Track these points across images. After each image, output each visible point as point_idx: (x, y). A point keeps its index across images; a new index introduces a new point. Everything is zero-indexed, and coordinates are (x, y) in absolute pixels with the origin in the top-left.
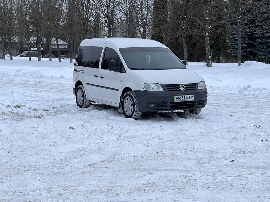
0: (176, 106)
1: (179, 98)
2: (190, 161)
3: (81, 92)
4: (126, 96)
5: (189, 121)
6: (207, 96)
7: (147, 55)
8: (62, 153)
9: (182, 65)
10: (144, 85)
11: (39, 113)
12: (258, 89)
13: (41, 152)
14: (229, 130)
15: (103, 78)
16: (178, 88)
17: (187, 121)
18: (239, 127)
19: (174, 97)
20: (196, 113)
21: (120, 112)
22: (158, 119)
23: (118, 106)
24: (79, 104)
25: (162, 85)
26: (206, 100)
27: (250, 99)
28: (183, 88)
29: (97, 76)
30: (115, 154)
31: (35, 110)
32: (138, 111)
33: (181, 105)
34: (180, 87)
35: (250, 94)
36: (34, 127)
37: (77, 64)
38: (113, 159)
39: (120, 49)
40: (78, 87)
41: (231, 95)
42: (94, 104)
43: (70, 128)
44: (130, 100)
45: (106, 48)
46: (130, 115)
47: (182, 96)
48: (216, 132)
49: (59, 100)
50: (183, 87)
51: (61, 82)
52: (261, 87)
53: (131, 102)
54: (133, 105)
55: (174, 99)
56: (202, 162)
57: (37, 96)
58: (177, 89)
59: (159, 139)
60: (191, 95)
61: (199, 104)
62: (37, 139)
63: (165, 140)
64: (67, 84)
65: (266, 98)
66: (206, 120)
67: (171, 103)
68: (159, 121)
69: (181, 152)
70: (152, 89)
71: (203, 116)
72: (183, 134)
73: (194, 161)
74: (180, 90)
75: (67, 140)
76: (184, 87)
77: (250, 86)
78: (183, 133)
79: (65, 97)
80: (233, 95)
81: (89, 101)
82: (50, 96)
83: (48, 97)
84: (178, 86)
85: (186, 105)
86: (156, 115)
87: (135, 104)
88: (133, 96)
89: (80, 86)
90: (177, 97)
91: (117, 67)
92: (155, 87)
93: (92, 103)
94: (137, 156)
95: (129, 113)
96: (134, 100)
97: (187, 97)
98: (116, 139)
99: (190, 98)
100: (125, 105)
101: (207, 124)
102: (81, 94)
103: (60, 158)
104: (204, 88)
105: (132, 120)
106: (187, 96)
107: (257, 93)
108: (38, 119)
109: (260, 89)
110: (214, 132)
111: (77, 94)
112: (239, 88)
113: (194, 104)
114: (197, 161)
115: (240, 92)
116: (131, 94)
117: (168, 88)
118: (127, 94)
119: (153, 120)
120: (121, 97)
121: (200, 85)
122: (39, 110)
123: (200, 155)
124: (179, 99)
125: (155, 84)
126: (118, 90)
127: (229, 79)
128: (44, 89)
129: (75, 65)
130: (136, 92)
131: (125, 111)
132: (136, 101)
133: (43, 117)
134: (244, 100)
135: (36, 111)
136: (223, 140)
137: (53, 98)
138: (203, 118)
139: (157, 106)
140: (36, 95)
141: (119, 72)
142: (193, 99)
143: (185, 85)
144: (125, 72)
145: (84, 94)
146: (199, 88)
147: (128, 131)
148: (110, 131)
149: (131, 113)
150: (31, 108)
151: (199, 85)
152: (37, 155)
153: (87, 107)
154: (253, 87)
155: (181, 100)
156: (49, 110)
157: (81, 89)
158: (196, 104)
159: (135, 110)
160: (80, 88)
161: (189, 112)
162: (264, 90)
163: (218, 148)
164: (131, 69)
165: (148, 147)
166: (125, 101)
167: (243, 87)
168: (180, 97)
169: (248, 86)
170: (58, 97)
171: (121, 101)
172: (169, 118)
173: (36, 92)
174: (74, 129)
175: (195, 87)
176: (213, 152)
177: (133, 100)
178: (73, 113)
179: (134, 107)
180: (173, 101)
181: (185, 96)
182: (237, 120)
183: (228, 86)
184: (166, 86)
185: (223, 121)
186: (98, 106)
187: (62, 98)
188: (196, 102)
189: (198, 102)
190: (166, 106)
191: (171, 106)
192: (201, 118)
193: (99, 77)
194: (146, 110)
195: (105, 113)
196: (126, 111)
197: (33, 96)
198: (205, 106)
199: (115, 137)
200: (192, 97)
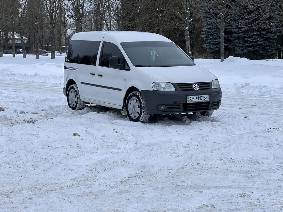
0: (189, 107)
1: (192, 98)
2: (235, 174)
3: (74, 92)
4: (131, 97)
5: (204, 124)
6: (221, 96)
7: (151, 50)
8: (80, 167)
9: (191, 61)
10: (153, 84)
11: (28, 117)
12: (257, 87)
13: (57, 165)
14: (257, 135)
15: (102, 76)
16: (191, 87)
17: (202, 124)
18: (264, 131)
19: (187, 97)
20: (208, 115)
21: (123, 115)
22: (167, 122)
23: (121, 108)
24: (71, 105)
25: (174, 85)
26: (220, 100)
27: (252, 98)
28: (196, 88)
29: (94, 74)
30: (144, 167)
31: (22, 113)
32: (146, 114)
33: (195, 107)
34: (194, 86)
35: (249, 92)
36: (33, 135)
37: (68, 60)
38: (145, 174)
39: (121, 44)
40: (70, 87)
41: (229, 94)
42: (88, 105)
43: (75, 134)
44: (137, 101)
45: (104, 43)
46: (136, 118)
47: (196, 96)
48: (243, 137)
49: (43, 101)
50: (196, 86)
51: (35, 80)
52: (261, 85)
53: (137, 104)
54: (140, 106)
55: (187, 100)
56: (249, 175)
57: (17, 97)
58: (191, 89)
59: (185, 147)
60: (205, 96)
61: (213, 105)
62: (43, 149)
63: (191, 148)
64: (43, 83)
65: (267, 97)
66: (223, 123)
67: (183, 104)
68: (169, 124)
69: (220, 163)
70: (163, 88)
71: (219, 118)
72: (206, 140)
73: (241, 174)
74: (193, 90)
75: (78, 150)
76: (198, 86)
77: (248, 84)
78: (206, 138)
79: (50, 98)
80: (231, 93)
81: (83, 102)
82: (32, 97)
83: (30, 97)
84: (191, 84)
85: (200, 106)
86: (165, 118)
87: (143, 106)
88: (139, 96)
89: (73, 85)
90: (190, 97)
91: (119, 63)
92: (166, 86)
93: (86, 104)
94: (172, 169)
95: (135, 116)
96: (142, 102)
97: (201, 97)
98: (134, 147)
99: (205, 98)
100: (130, 106)
101: (227, 127)
102: (74, 95)
103: (82, 173)
104: (218, 87)
105: (139, 123)
106: (201, 96)
107: (257, 91)
108: (31, 124)
109: (260, 87)
110: (241, 138)
111: (69, 95)
112: (236, 86)
113: (208, 106)
114: (244, 175)
115: (238, 90)
116: (138, 95)
117: (180, 88)
118: (132, 94)
119: (162, 123)
120: (124, 98)
121: (214, 84)
122: (27, 113)
123: (243, 166)
124: (193, 100)
125: (165, 83)
126: (120, 90)
127: (222, 76)
128: (20, 89)
129: (65, 61)
130: (144, 92)
131: (130, 113)
132: (144, 103)
133: (36, 121)
134: (245, 99)
135: (24, 114)
136: (257, 147)
137: (36, 99)
138: (218, 121)
139: (168, 108)
140: (15, 96)
141: (121, 69)
142: (207, 100)
143: (199, 84)
144: (129, 70)
145: (77, 95)
146: (213, 87)
147: (143, 137)
148: (122, 138)
149: (137, 116)
150: (16, 111)
151: (212, 83)
152: (53, 170)
153: (81, 109)
154: (252, 84)
155: (195, 101)
156: (38, 113)
157: (74, 89)
158: (210, 106)
159: (143, 112)
160: (72, 88)
161: (200, 114)
162: (263, 88)
163: (258, 158)
164: (136, 66)
165: (178, 157)
166: (129, 103)
167: (241, 85)
168: (194, 98)
169: (246, 84)
170: (42, 98)
171: (124, 103)
172: (179, 121)
173: (15, 92)
174: (79, 136)
175: (209, 86)
176: (255, 162)
177: (140, 101)
178: (67, 116)
179: (141, 109)
180: (186, 102)
181: (199, 96)
182: (257, 122)
183: (224, 84)
184: (178, 85)
185: (241, 124)
186: (93, 108)
187: (47, 98)
188: (211, 103)
189: (212, 103)
190: (179, 108)
191: (183, 108)
192: (216, 120)
193: (96, 75)
194: (155, 112)
195: (106, 116)
196: (132, 114)
197: (12, 96)
198: (219, 107)
199: (132, 146)
200: (206, 98)
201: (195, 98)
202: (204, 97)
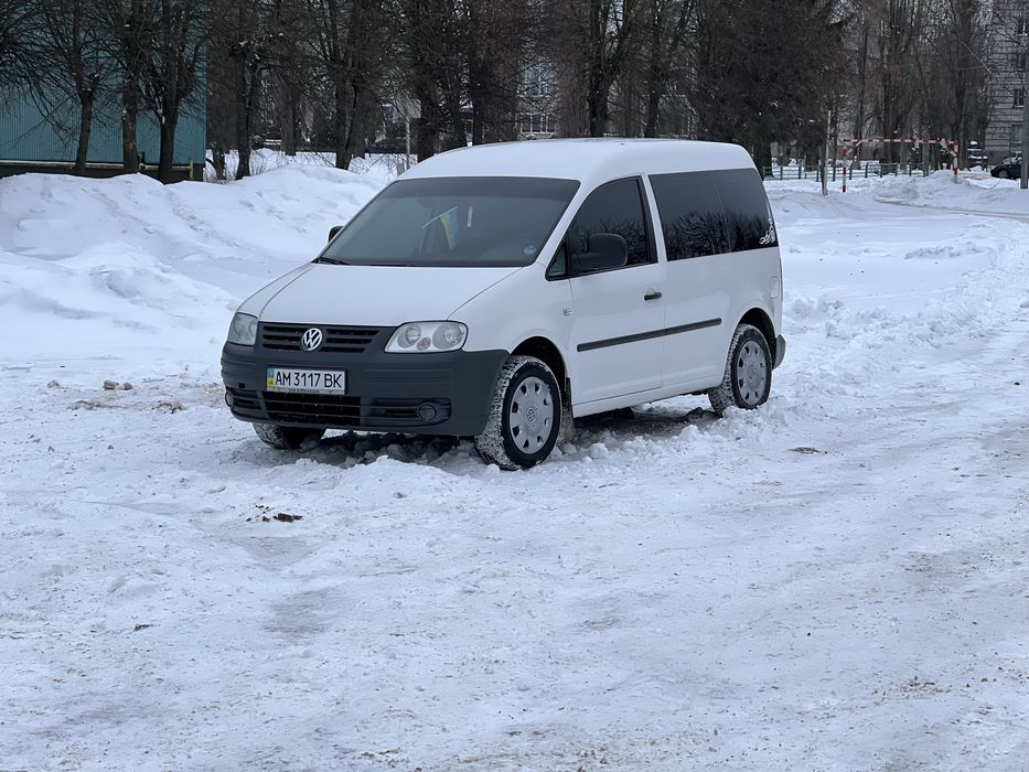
1: (285, 376)
16: (298, 339)
47: (298, 371)
50: (312, 336)
55: (267, 379)
58: (293, 343)
60: (332, 373)
61: (388, 411)
70: (239, 334)
74: (298, 348)
90: (279, 373)
92: (250, 329)
97: (315, 377)
99: (329, 383)
106: (314, 372)
113: (358, 412)
117: (267, 337)
124: (287, 382)
125: (251, 320)
139: (239, 400)
142: (339, 389)
146: (391, 348)
155: (293, 386)
158: (364, 412)
168: (290, 376)
175: (369, 342)
180: (266, 386)
181: (308, 372)
184: (266, 328)
188: (365, 401)
189: (376, 404)
190: (259, 407)
200: (336, 381)
201: (293, 376)
202: (328, 377)
